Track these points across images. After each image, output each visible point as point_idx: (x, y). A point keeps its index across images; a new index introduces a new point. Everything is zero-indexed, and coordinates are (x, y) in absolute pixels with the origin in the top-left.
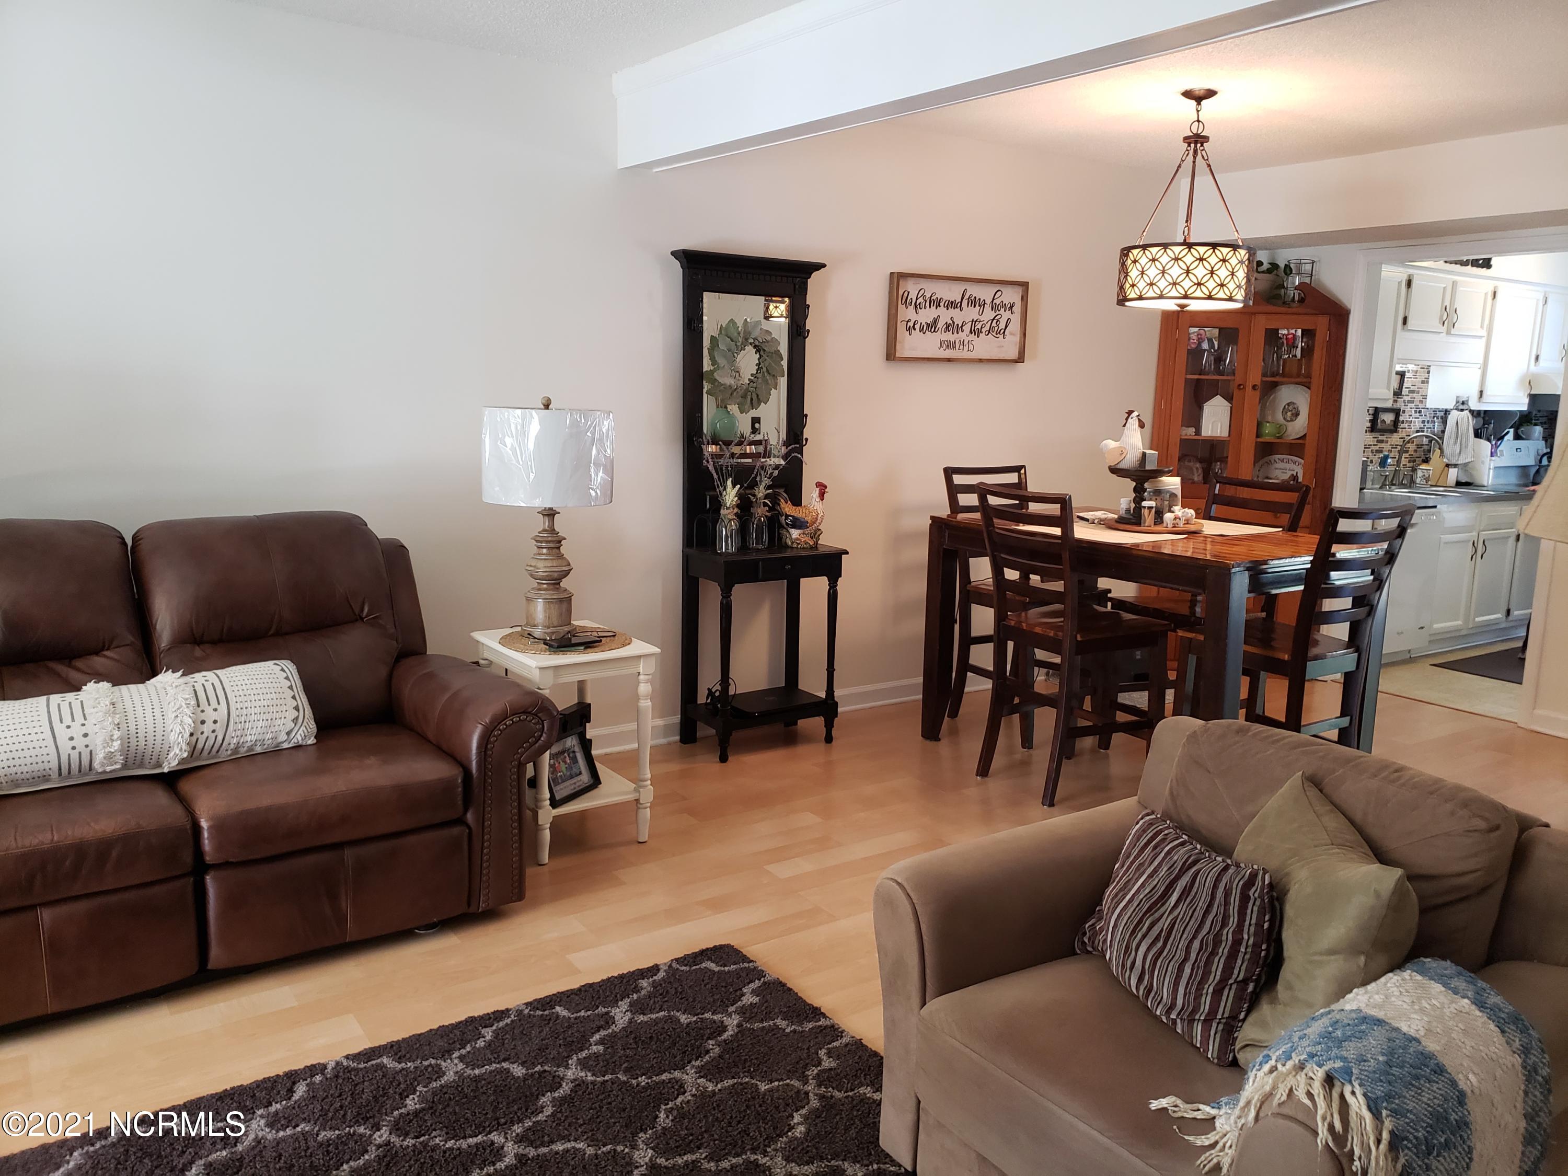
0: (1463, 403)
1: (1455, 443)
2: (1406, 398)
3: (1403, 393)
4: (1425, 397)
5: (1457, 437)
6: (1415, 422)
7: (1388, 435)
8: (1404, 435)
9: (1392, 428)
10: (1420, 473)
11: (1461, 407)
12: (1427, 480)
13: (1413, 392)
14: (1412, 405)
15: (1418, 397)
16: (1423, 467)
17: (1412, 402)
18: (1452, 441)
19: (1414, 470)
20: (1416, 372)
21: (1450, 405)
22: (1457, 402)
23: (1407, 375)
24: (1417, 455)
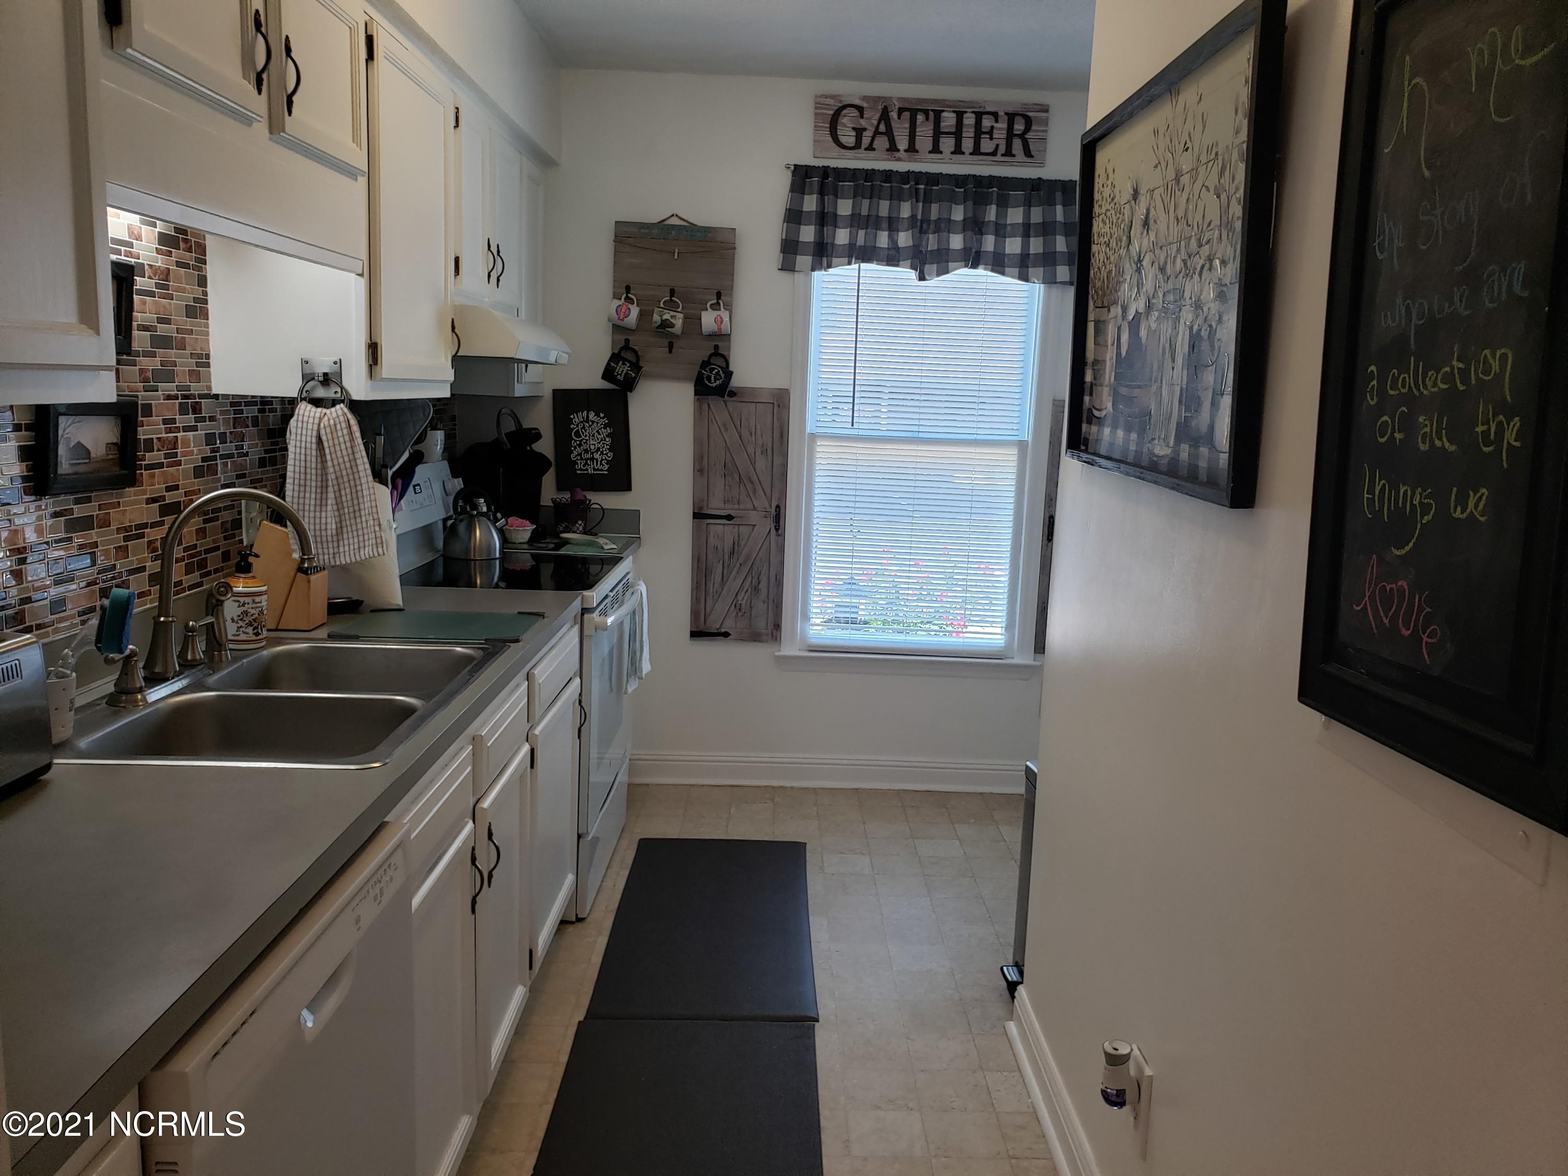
0: (326, 380)
1: (322, 503)
2: (151, 364)
3: (135, 346)
4: (203, 360)
5: (324, 487)
6: (186, 443)
7: (108, 497)
8: (158, 488)
9: (116, 470)
10: (230, 609)
11: (320, 393)
12: (256, 624)
13: (162, 342)
14: (170, 388)
15: (183, 363)
16: (240, 586)
17: (169, 376)
18: (311, 498)
19: (213, 605)
20: (166, 274)
21: (290, 387)
22: (308, 378)
23: (140, 282)
24: (208, 542)
